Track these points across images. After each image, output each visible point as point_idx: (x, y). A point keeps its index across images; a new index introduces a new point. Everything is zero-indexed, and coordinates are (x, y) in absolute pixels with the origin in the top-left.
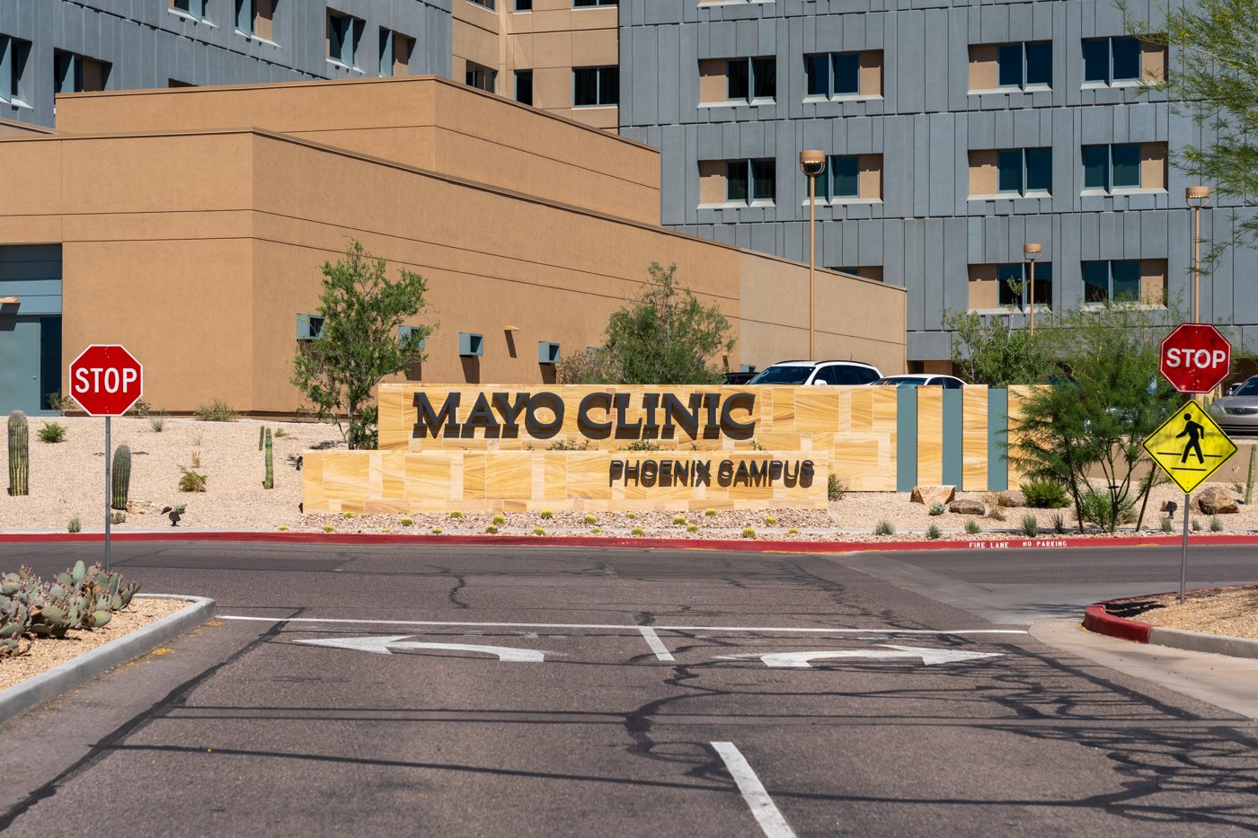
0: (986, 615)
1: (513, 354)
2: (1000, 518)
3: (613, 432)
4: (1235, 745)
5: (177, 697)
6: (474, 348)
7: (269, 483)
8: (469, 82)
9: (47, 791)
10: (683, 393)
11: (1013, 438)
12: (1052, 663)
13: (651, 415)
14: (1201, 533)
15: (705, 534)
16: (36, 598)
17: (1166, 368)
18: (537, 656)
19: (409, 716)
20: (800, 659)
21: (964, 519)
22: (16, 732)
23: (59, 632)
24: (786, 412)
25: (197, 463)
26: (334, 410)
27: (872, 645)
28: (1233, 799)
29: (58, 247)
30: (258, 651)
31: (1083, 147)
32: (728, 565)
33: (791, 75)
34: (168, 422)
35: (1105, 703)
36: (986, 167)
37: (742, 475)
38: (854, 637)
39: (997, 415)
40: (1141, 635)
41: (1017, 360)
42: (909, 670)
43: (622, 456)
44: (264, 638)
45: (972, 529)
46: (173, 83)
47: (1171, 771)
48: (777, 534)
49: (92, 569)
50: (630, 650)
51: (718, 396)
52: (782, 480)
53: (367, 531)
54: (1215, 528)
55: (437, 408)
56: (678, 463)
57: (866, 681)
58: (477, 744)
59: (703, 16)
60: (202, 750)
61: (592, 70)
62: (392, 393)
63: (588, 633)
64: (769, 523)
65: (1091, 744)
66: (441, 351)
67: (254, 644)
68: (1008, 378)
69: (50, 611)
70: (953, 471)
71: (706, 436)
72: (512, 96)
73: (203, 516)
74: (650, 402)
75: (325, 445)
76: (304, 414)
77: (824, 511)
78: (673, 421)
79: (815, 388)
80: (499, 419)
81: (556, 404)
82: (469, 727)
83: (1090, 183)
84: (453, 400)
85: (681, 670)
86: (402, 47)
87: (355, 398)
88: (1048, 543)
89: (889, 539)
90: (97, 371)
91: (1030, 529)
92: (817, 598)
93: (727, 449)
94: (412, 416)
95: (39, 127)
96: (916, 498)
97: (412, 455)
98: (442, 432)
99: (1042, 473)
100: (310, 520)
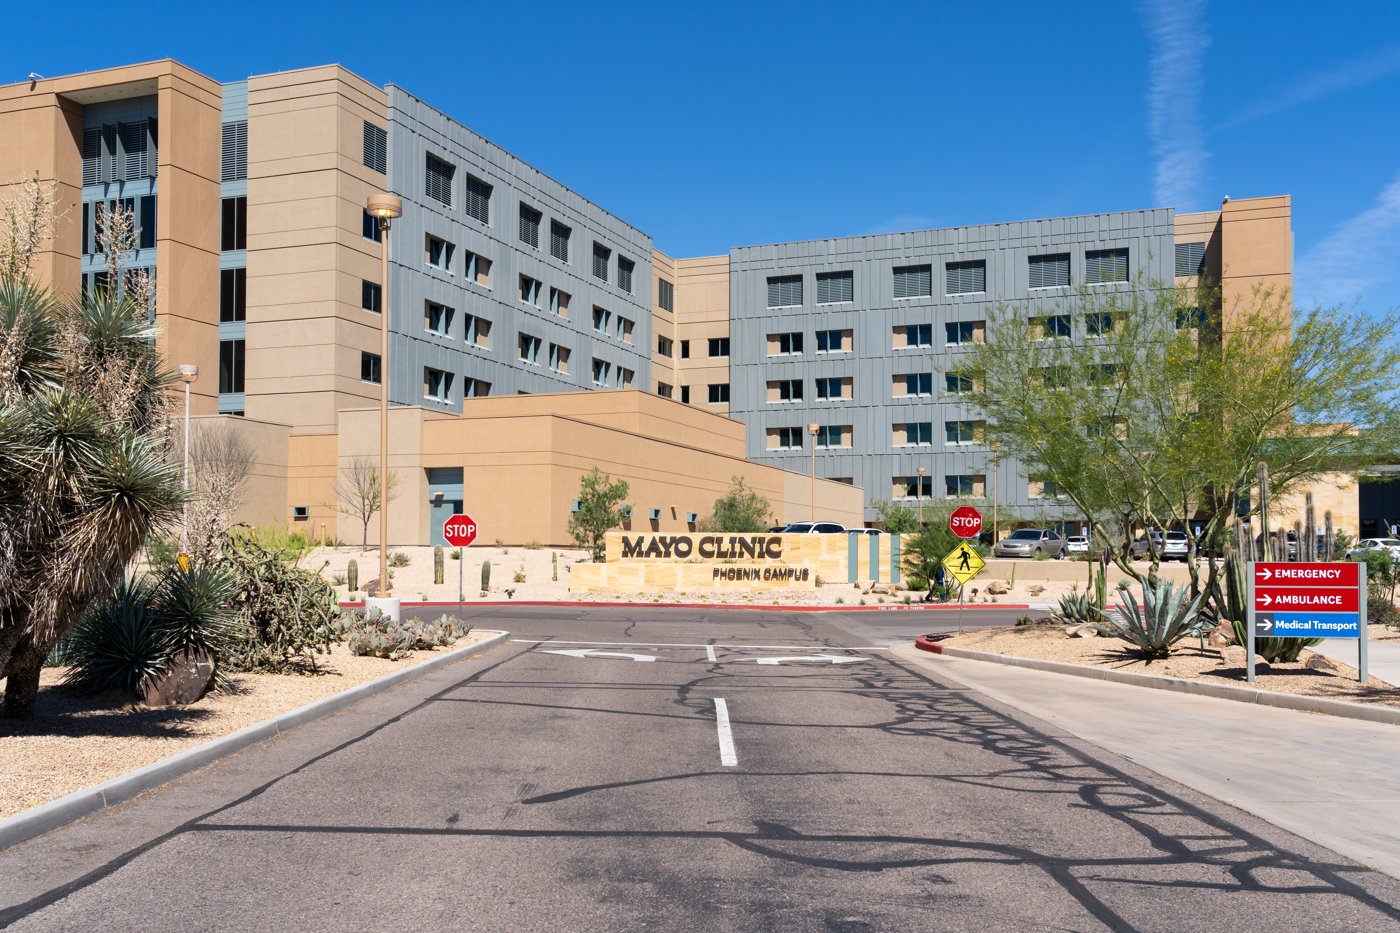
0: (871, 641)
1: (675, 518)
2: (895, 596)
3: (715, 555)
4: (958, 701)
5: (475, 677)
6: (656, 516)
7: (555, 579)
8: (660, 393)
9: (397, 719)
10: (748, 537)
11: (902, 558)
12: (892, 663)
13: (733, 547)
14: (987, 603)
15: (755, 603)
16: (419, 632)
17: (952, 526)
18: (652, 659)
19: (578, 686)
20: (775, 661)
21: (878, 596)
22: (394, 693)
23: (430, 647)
24: (796, 546)
25: (523, 569)
26: (586, 544)
27: (812, 655)
28: (945, 725)
29: (462, 468)
30: (523, 656)
31: (947, 423)
32: (763, 617)
33: (809, 389)
34: (510, 550)
35: (908, 681)
36: (901, 432)
37: (775, 575)
38: (806, 651)
39: (895, 547)
40: (938, 650)
41: (905, 522)
42: (823, 666)
43: (719, 566)
44: (529, 650)
45: (881, 601)
46: (520, 392)
47: (922, 712)
48: (790, 603)
49: (451, 618)
50: (698, 655)
51: (764, 539)
52: (793, 577)
53: (597, 601)
54: (994, 601)
55: (633, 543)
56: (745, 570)
57: (802, 671)
58: (604, 699)
59: (769, 361)
60: (476, 701)
61: (717, 386)
62: (613, 538)
63: (681, 648)
64: (787, 598)
65: (891, 700)
66: (641, 517)
67: (523, 653)
68: (901, 530)
69: (426, 637)
70: (875, 574)
71: (759, 557)
72: (680, 399)
73: (523, 594)
74: (733, 541)
75: (582, 561)
76: (575, 546)
77: (813, 592)
78: (743, 550)
79: (814, 534)
80: (662, 549)
81: (688, 541)
82: (604, 691)
83: (949, 440)
84: (641, 540)
85: (717, 666)
86: (628, 375)
87: (596, 539)
88: (916, 607)
89: (841, 605)
90: (456, 526)
91: (907, 601)
92: (797, 632)
93: (769, 563)
94: (622, 547)
95: (455, 413)
96: (856, 586)
97: (621, 565)
98: (635, 555)
99: (913, 574)
100: (573, 595)
